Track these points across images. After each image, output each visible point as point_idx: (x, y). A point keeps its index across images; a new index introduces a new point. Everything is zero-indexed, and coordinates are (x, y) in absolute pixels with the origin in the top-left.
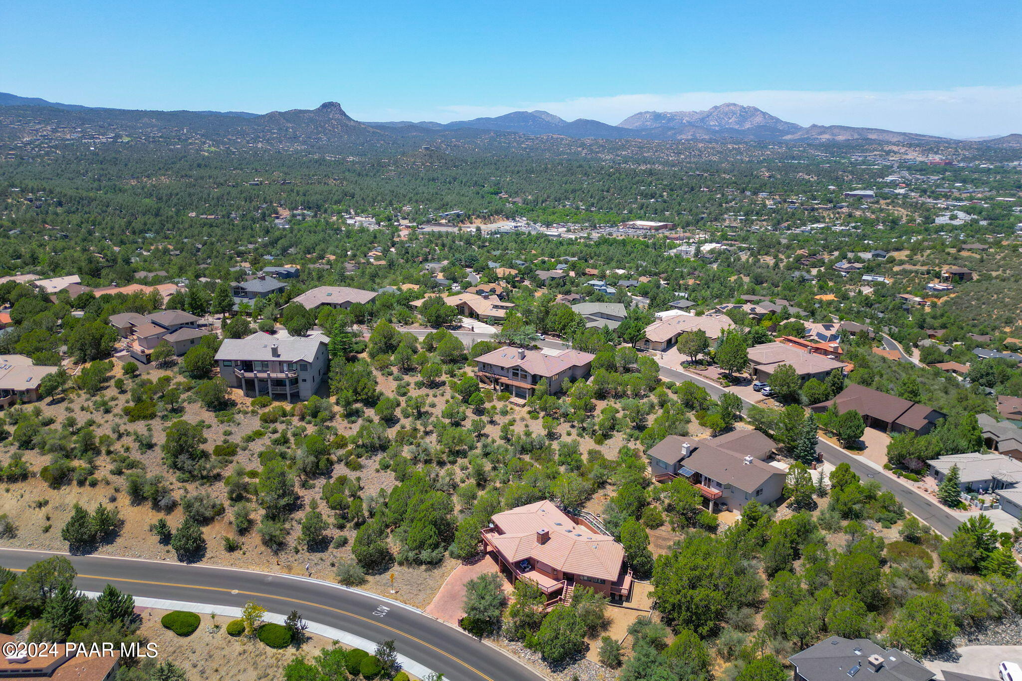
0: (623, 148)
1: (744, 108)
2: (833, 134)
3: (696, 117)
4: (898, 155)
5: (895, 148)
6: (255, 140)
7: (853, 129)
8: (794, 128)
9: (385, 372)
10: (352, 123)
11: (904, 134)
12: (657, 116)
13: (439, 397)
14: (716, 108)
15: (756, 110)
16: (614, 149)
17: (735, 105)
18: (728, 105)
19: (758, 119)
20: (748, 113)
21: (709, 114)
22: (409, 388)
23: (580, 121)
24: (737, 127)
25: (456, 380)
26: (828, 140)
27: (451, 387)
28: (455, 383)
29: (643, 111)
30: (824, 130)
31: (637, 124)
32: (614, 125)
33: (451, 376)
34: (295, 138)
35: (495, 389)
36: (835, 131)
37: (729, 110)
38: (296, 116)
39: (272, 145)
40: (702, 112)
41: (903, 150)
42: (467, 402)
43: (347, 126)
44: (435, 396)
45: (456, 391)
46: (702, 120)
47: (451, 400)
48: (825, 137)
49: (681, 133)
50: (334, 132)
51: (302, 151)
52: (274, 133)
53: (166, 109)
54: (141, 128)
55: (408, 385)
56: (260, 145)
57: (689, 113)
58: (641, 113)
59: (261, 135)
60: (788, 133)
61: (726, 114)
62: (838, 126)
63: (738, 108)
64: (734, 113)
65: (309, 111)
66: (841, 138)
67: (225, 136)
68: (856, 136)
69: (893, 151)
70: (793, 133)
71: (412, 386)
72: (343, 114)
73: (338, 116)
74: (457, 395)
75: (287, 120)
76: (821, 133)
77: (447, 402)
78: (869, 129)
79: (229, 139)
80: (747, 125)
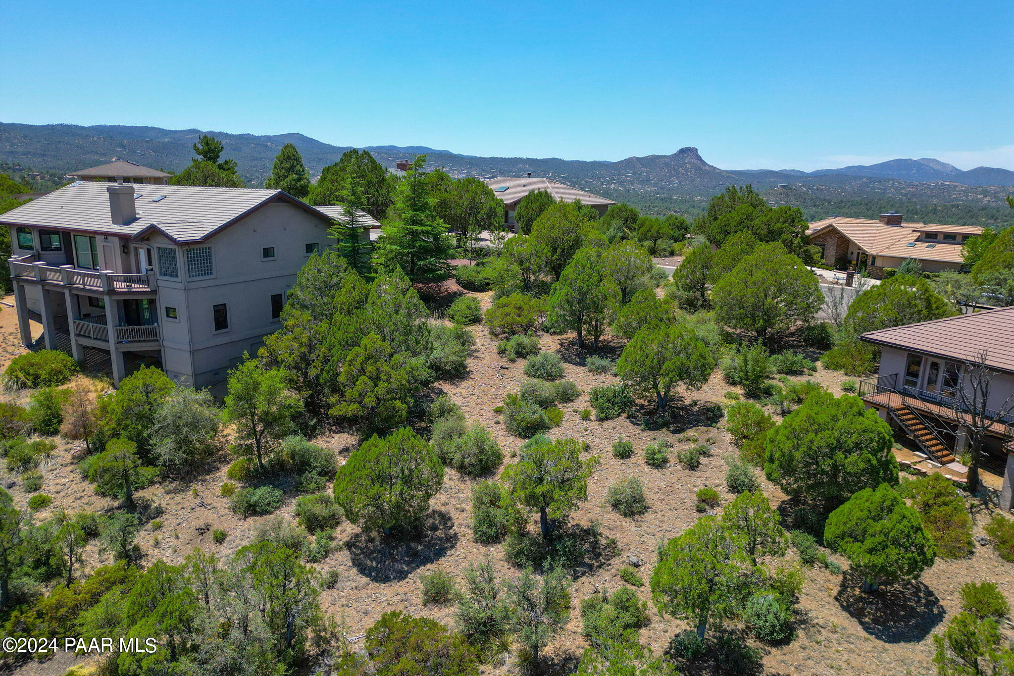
6: (609, 183)
9: (511, 344)
10: (707, 168)
13: (675, 471)
22: (566, 409)
25: (768, 410)
27: (741, 438)
28: (762, 423)
33: (752, 394)
34: (648, 181)
35: (973, 486)
38: (652, 161)
39: (624, 186)
42: (817, 532)
43: (701, 169)
44: (657, 462)
45: (761, 458)
47: (727, 497)
50: (687, 175)
51: (651, 192)
52: (629, 176)
53: (540, 157)
54: (515, 171)
55: (567, 396)
56: (612, 186)
59: (615, 178)
65: (665, 156)
67: (583, 179)
71: (582, 403)
72: (699, 158)
73: (694, 161)
74: (759, 475)
75: (643, 165)
77: (707, 501)
79: (587, 182)
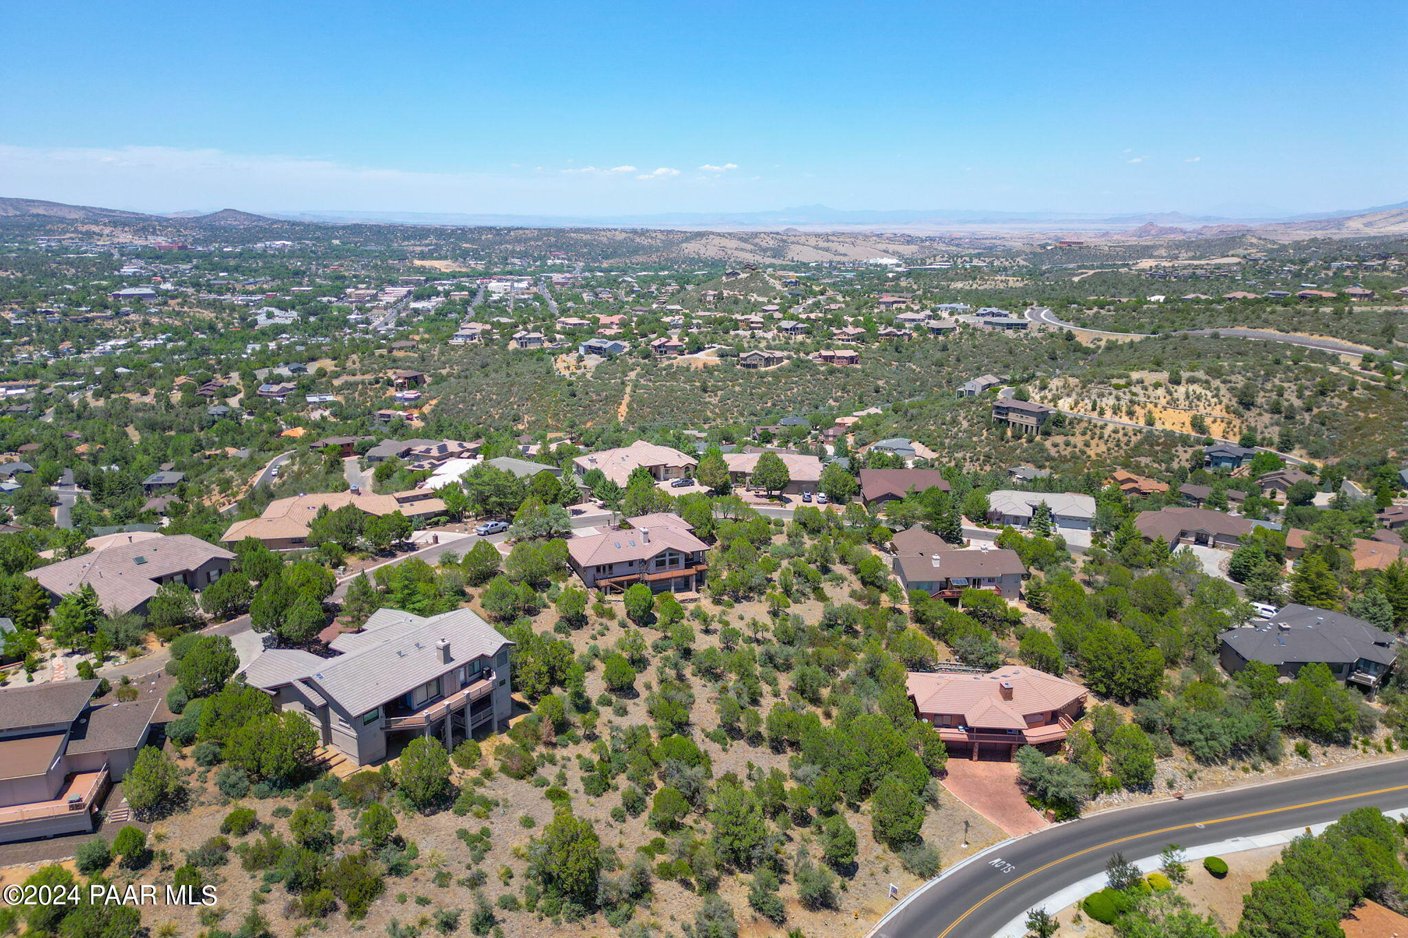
4: (105, 238)
5: (92, 229)
11: (84, 208)
41: (106, 231)
68: (11, 212)
69: (94, 233)
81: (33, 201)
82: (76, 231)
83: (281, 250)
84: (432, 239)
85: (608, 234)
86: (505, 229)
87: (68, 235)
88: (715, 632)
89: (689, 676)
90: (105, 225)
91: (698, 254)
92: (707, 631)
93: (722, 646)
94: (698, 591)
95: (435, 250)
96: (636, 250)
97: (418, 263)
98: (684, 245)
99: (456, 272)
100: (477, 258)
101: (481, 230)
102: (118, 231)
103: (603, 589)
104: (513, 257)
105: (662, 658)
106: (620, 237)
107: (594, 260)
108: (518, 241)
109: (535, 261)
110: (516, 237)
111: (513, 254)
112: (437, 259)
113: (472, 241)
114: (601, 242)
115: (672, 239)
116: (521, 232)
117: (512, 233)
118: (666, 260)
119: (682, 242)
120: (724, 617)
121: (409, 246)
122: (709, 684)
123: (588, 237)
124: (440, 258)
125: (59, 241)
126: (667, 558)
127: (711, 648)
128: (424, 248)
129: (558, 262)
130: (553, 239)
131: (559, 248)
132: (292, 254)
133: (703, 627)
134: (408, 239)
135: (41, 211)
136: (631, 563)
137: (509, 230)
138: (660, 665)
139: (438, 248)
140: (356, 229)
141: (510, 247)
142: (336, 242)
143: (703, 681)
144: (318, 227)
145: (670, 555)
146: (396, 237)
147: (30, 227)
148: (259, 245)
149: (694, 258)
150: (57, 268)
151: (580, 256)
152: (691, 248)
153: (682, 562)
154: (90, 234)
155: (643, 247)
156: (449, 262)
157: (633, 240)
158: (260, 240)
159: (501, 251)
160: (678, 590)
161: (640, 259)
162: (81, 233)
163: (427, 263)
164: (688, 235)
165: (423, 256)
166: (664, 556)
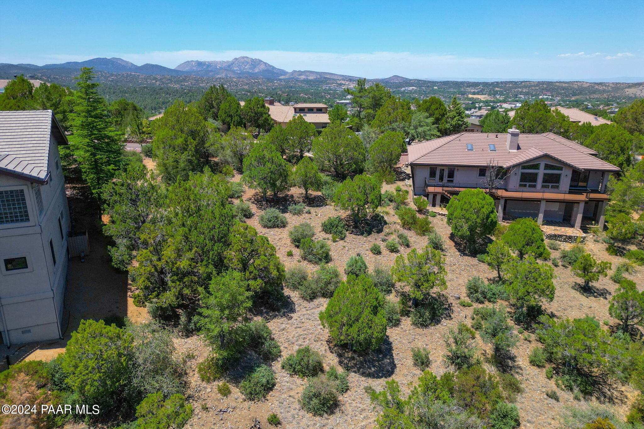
0: (184, 80)
1: (253, 60)
2: (306, 76)
3: (225, 65)
4: (346, 86)
5: (343, 82)
7: (317, 73)
8: (284, 72)
11: (343, 76)
12: (200, 64)
14: (236, 59)
15: (260, 61)
16: (178, 82)
17: (247, 57)
18: (243, 58)
19: (262, 67)
20: (256, 63)
21: (232, 63)
23: (147, 65)
24: (250, 71)
26: (304, 79)
29: (190, 60)
30: (301, 73)
31: (187, 69)
32: (173, 68)
36: (308, 74)
37: (244, 61)
40: (228, 62)
41: (347, 83)
46: (229, 66)
48: (303, 77)
49: (218, 74)
57: (220, 62)
58: (188, 62)
60: (282, 75)
61: (243, 63)
62: (308, 71)
63: (249, 60)
64: (248, 63)
66: (311, 78)
68: (319, 77)
69: (343, 84)
70: (284, 75)
76: (300, 75)
78: (325, 73)
80: (257, 70)
81: (326, 73)
82: (337, 83)
83: (411, 91)
84: (481, 87)
85: (579, 84)
86: (520, 82)
87: (334, 85)
88: (603, 294)
89: (522, 361)
90: (347, 81)
91: (635, 95)
92: (586, 290)
93: (613, 321)
94: (584, 229)
95: (481, 91)
96: (595, 92)
97: (470, 96)
98: (627, 90)
99: (488, 100)
100: (501, 94)
101: (506, 83)
102: (351, 83)
103: (431, 197)
104: (521, 95)
105: (477, 312)
106: (585, 85)
107: (567, 96)
108: (525, 87)
109: (532, 97)
110: (525, 85)
111: (521, 93)
112: (481, 95)
113: (501, 87)
114: (573, 88)
115: (618, 87)
116: (528, 83)
117: (523, 83)
118: (613, 97)
119: (626, 88)
120: (626, 275)
121: (469, 89)
122: (565, 395)
123: (567, 85)
124: (483, 94)
125: (330, 87)
126: (541, 172)
127: (588, 320)
128: (476, 90)
129: (545, 97)
130: (545, 86)
131: (547, 91)
132: (415, 92)
133: (581, 281)
134: (469, 87)
135: (328, 77)
136: (482, 171)
137: (522, 82)
138: (469, 323)
139: (483, 90)
140: (446, 83)
141: (520, 90)
142: (435, 88)
143: (552, 383)
144: (430, 82)
145: (547, 167)
146: (464, 86)
147: (322, 82)
148: (403, 89)
149: (632, 97)
150: (324, 95)
151: (558, 94)
152: (630, 92)
153: (566, 182)
154: (341, 84)
155: (599, 90)
156: (486, 96)
157: (593, 87)
158: (404, 87)
159: (515, 92)
160: (548, 222)
161: (596, 96)
162: (338, 84)
163: (475, 96)
164: (630, 85)
165: (474, 93)
166: (536, 167)
